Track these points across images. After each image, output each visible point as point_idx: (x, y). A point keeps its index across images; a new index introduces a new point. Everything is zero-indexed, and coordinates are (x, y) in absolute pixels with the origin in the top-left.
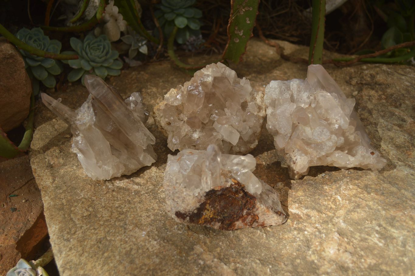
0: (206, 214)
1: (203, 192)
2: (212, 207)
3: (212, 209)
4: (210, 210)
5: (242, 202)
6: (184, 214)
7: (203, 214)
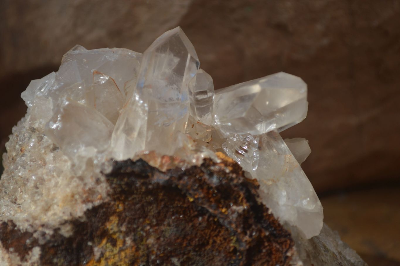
0: (102, 255)
1: (103, 159)
2: (127, 234)
3: (129, 241)
4: (119, 244)
5: (238, 241)
6: (27, 234)
7: (91, 252)
